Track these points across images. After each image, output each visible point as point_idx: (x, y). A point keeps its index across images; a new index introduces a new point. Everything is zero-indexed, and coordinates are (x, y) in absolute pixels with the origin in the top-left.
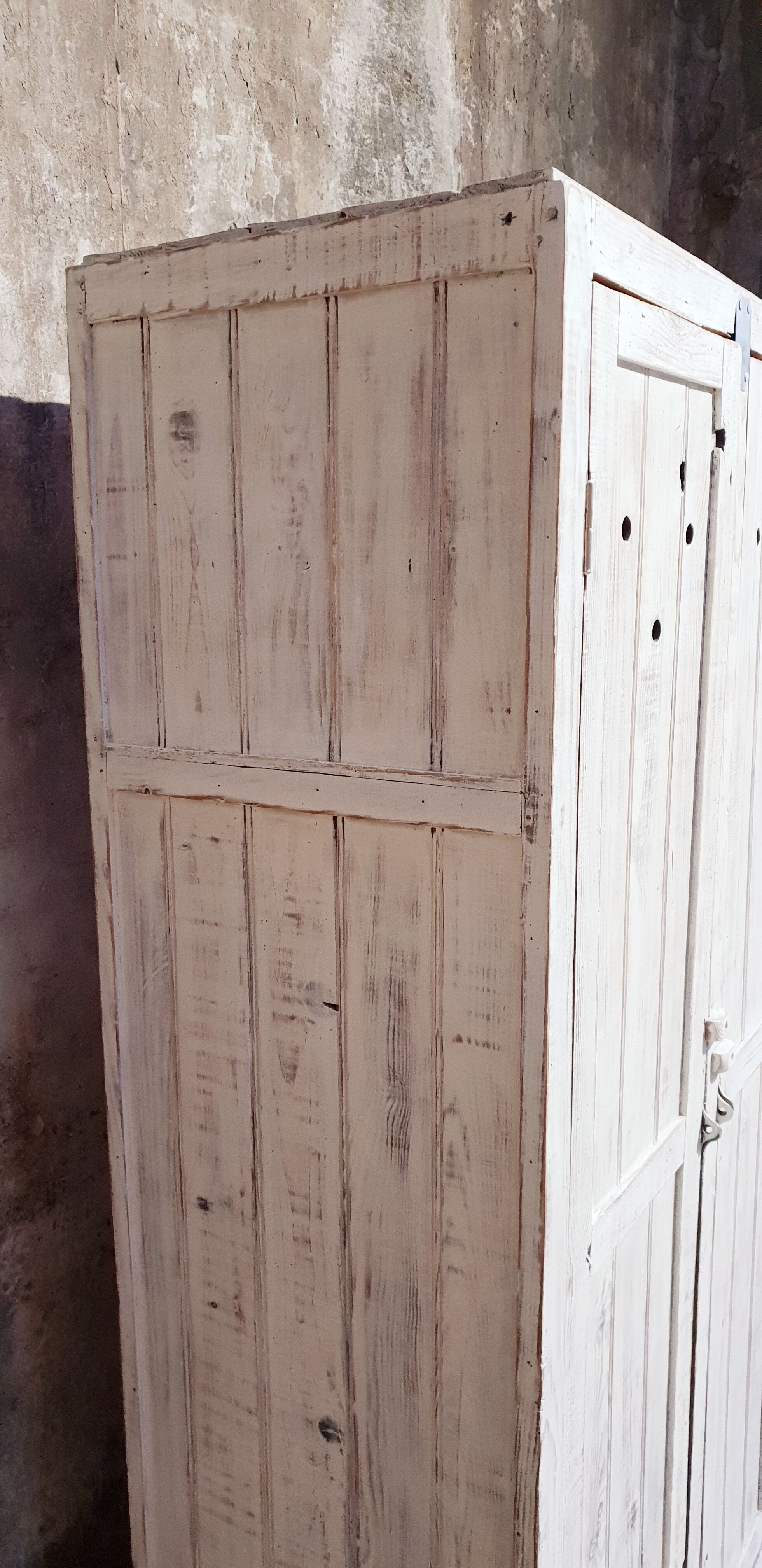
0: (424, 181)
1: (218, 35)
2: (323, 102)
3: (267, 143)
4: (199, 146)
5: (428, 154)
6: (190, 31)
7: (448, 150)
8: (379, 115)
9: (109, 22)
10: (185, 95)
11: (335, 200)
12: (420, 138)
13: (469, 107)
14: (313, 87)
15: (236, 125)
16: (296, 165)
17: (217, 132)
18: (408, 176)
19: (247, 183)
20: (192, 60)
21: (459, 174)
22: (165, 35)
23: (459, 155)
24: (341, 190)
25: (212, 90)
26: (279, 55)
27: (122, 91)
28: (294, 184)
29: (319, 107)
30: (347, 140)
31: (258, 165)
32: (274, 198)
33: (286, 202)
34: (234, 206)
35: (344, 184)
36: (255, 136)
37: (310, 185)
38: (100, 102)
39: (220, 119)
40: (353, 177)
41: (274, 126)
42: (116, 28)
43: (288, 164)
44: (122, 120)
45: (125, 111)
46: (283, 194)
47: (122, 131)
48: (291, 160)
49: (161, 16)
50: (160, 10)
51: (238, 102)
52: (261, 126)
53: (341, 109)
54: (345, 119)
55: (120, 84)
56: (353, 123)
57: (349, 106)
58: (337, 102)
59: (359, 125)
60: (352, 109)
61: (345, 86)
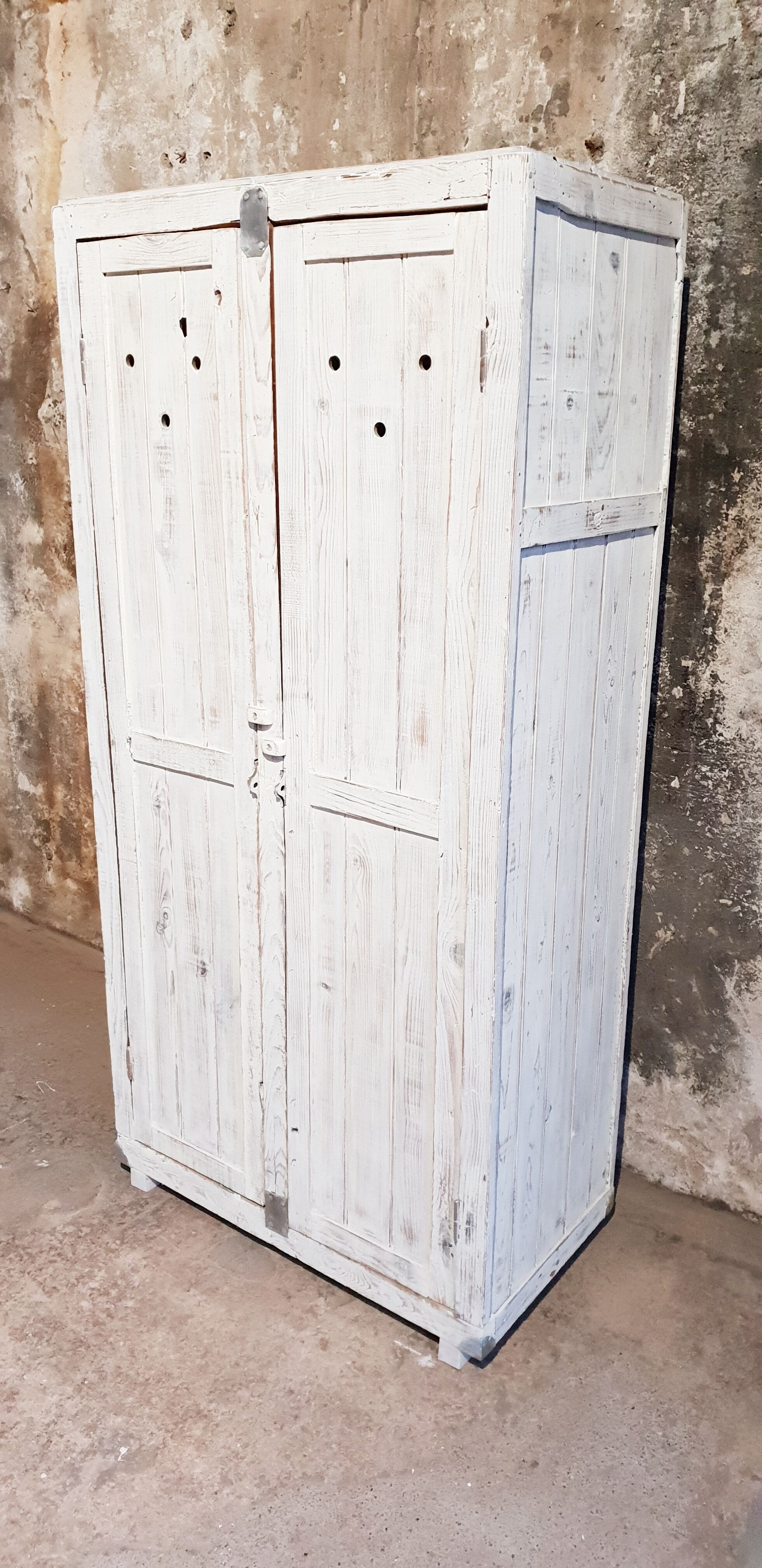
3: (543, 63)
4: (476, 99)
9: (413, 56)
10: (468, 69)
11: (621, 74)
15: (514, 66)
16: (573, 66)
17: (494, 81)
19: (518, 106)
20: (477, 41)
22: (454, 37)
24: (632, 60)
25: (494, 51)
27: (419, 94)
28: (568, 85)
30: (644, 11)
31: (531, 86)
32: (545, 105)
33: (558, 102)
34: (504, 128)
35: (635, 54)
36: (531, 65)
37: (589, 75)
38: (403, 109)
39: (498, 70)
40: (649, 41)
41: (552, 45)
42: (417, 56)
43: (564, 70)
44: (417, 112)
45: (419, 105)
46: (554, 98)
47: (416, 119)
48: (567, 67)
49: (453, 26)
50: (453, 22)
51: (517, 48)
52: (539, 53)
55: (417, 90)
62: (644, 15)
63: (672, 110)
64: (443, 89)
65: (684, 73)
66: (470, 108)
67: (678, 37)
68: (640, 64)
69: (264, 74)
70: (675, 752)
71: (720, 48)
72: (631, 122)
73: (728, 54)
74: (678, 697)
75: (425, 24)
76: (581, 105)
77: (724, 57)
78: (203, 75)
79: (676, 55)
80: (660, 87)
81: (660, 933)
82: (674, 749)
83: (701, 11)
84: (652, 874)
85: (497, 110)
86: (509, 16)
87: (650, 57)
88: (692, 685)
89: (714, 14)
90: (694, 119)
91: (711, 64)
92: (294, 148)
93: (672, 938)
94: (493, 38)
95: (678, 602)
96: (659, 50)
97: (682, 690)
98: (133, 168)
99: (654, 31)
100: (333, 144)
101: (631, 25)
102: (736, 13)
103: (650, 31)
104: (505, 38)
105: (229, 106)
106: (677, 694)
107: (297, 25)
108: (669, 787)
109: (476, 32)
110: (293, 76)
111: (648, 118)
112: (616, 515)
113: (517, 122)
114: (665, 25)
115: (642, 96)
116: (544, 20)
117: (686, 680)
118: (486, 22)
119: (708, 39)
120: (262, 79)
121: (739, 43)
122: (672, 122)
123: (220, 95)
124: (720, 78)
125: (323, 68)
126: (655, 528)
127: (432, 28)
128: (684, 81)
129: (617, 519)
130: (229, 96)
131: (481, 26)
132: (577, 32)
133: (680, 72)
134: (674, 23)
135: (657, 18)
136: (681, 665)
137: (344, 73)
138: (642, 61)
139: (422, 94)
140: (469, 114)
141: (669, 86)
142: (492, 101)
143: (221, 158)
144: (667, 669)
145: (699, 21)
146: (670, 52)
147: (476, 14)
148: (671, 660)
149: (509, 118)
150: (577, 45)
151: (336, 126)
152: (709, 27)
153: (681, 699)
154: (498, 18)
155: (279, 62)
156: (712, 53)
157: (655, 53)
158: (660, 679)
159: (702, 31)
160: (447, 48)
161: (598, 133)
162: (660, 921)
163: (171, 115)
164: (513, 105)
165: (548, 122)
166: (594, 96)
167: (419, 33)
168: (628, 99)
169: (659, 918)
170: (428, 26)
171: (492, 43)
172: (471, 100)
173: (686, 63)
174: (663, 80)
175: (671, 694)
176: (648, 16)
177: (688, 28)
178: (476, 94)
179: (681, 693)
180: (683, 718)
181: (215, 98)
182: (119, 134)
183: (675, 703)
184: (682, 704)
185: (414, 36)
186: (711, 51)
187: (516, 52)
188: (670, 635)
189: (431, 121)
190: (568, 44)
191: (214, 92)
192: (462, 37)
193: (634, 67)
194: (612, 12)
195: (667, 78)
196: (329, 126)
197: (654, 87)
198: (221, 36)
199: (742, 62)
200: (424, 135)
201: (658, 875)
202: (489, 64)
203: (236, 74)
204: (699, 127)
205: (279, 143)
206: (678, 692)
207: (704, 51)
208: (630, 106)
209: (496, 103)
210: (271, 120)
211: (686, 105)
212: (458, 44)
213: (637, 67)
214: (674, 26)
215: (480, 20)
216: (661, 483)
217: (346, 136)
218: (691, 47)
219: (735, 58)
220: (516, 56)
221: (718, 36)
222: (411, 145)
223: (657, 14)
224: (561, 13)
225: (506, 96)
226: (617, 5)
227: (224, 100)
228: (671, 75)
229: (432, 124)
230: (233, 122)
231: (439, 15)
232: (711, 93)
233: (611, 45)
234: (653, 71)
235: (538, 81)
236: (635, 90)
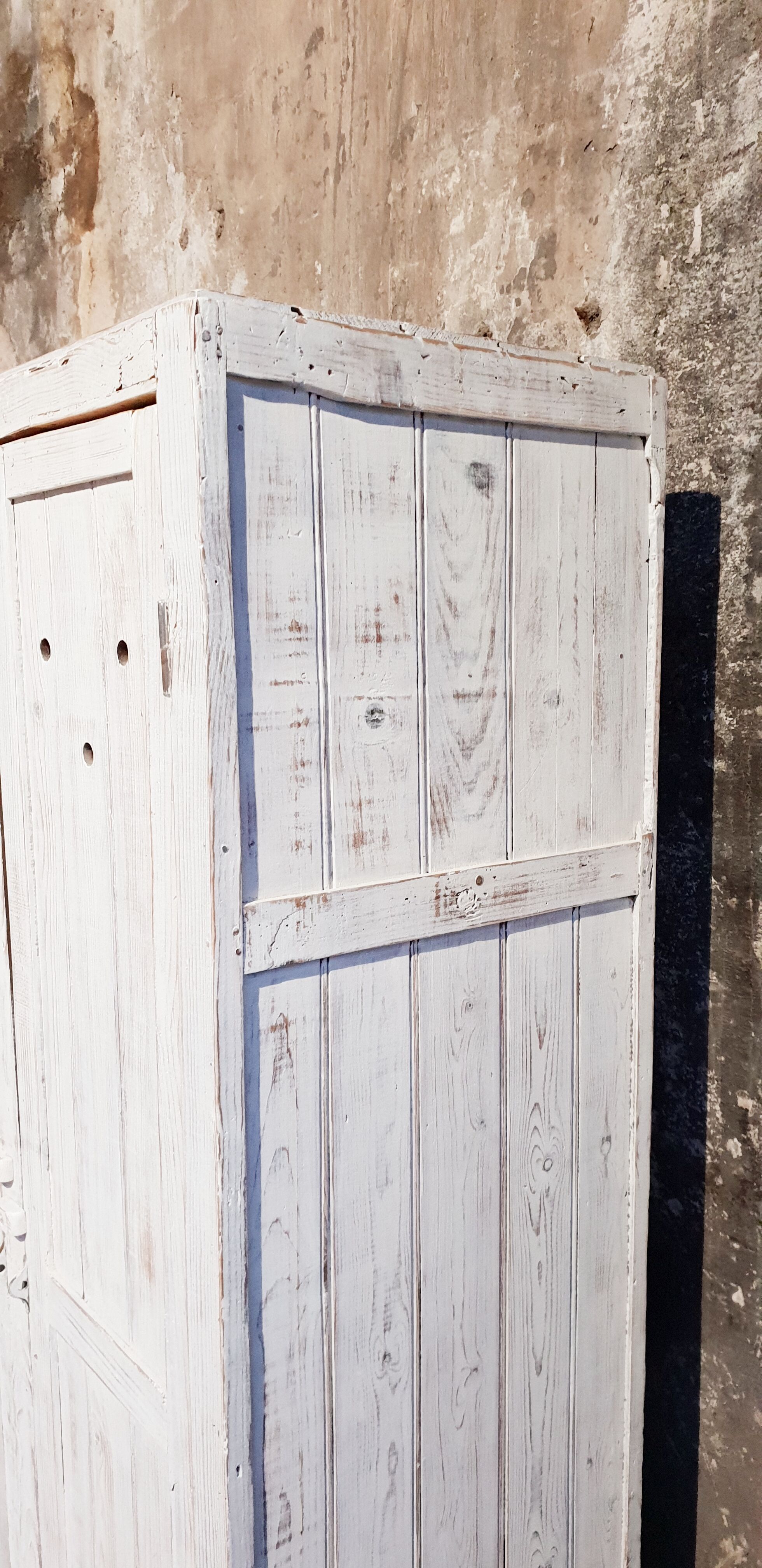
1: (481, 147)
2: (606, 101)
3: (525, 213)
8: (712, 28)
9: (386, 228)
11: (618, 211)
14: (590, 98)
15: (492, 221)
16: (560, 208)
17: (472, 245)
19: (499, 273)
20: (452, 196)
22: (427, 197)
24: (631, 189)
25: (471, 207)
26: (549, 102)
27: (392, 274)
28: (555, 235)
29: (597, 112)
30: (643, 117)
31: (512, 244)
32: (528, 267)
33: (543, 261)
34: (483, 307)
35: (635, 179)
36: (511, 216)
37: (579, 218)
38: (377, 296)
39: (475, 231)
40: (651, 157)
41: (534, 185)
42: (390, 228)
43: (549, 217)
44: (391, 297)
45: (393, 289)
46: (538, 257)
47: (391, 306)
48: (552, 210)
49: (426, 183)
50: (425, 178)
51: (496, 197)
52: (519, 200)
53: (638, 83)
54: (643, 92)
55: (390, 270)
56: (658, 84)
57: (651, 68)
58: (631, 80)
59: (669, 78)
60: (657, 67)
61: (647, 48)
62: (644, 123)
63: (685, 250)
64: (417, 264)
65: (699, 195)
66: (446, 284)
67: (689, 145)
68: (641, 192)
69: (249, 276)
70: (736, 1246)
71: (746, 148)
72: (633, 275)
73: (758, 156)
74: (735, 1156)
75: (397, 187)
76: (571, 260)
77: (753, 161)
79: (687, 171)
80: (669, 219)
81: (727, 1544)
82: (733, 1239)
83: (718, 101)
84: (712, 1439)
85: (475, 282)
86: (486, 157)
87: (654, 180)
88: (754, 1140)
89: (736, 101)
90: (715, 258)
91: (736, 176)
93: (745, 1559)
94: (469, 191)
95: (726, 1001)
96: (665, 169)
97: (740, 1145)
99: (658, 142)
101: (628, 140)
103: (653, 143)
104: (482, 188)
106: (733, 1150)
107: (277, 213)
108: (730, 1302)
109: (450, 186)
110: (273, 274)
111: (655, 264)
112: (520, 889)
113: (498, 293)
114: (671, 132)
115: (646, 237)
116: (524, 156)
117: (745, 1130)
118: (461, 171)
119: (729, 139)
120: (247, 280)
122: (685, 267)
124: (747, 193)
125: (300, 259)
126: (633, 898)
127: (403, 190)
128: (699, 206)
129: (523, 896)
131: (456, 177)
132: (562, 163)
133: (694, 195)
134: (683, 126)
135: (661, 124)
136: (736, 1104)
137: (320, 261)
138: (644, 188)
139: (396, 274)
140: (445, 293)
141: (681, 217)
142: (470, 271)
144: (717, 1107)
145: (715, 118)
146: (678, 169)
147: (450, 164)
148: (722, 1092)
149: (489, 291)
150: (564, 179)
152: (731, 122)
153: (740, 1160)
154: (473, 163)
155: (261, 260)
156: (736, 159)
157: (660, 173)
158: (708, 1120)
159: (722, 129)
160: (420, 212)
161: (592, 296)
162: (726, 1523)
164: (492, 272)
165: (532, 288)
166: (586, 247)
167: (391, 199)
168: (627, 244)
169: (724, 1517)
170: (400, 189)
171: (468, 196)
172: (447, 274)
173: (702, 179)
174: (672, 210)
175: (725, 1148)
176: (649, 123)
177: (701, 129)
178: (453, 264)
179: (740, 1150)
180: (744, 1192)
183: (732, 1165)
184: (741, 1169)
185: (386, 203)
186: (734, 156)
187: (494, 203)
188: (718, 1053)
189: (405, 307)
190: (552, 180)
192: (435, 194)
193: (634, 198)
194: (604, 126)
195: (677, 206)
197: (660, 222)
198: (213, 240)
201: (718, 1445)
202: (466, 223)
204: (722, 270)
206: (734, 1147)
207: (725, 158)
208: (630, 253)
209: (474, 272)
211: (704, 240)
212: (432, 205)
213: (637, 196)
214: (683, 131)
215: (454, 170)
216: (638, 826)
218: (706, 156)
220: (495, 206)
221: (743, 132)
223: (661, 118)
224: (544, 142)
225: (485, 262)
226: (609, 116)
228: (682, 202)
229: (407, 311)
231: (411, 172)
232: (737, 217)
233: (604, 173)
234: (658, 199)
235: (519, 237)
236: (636, 231)
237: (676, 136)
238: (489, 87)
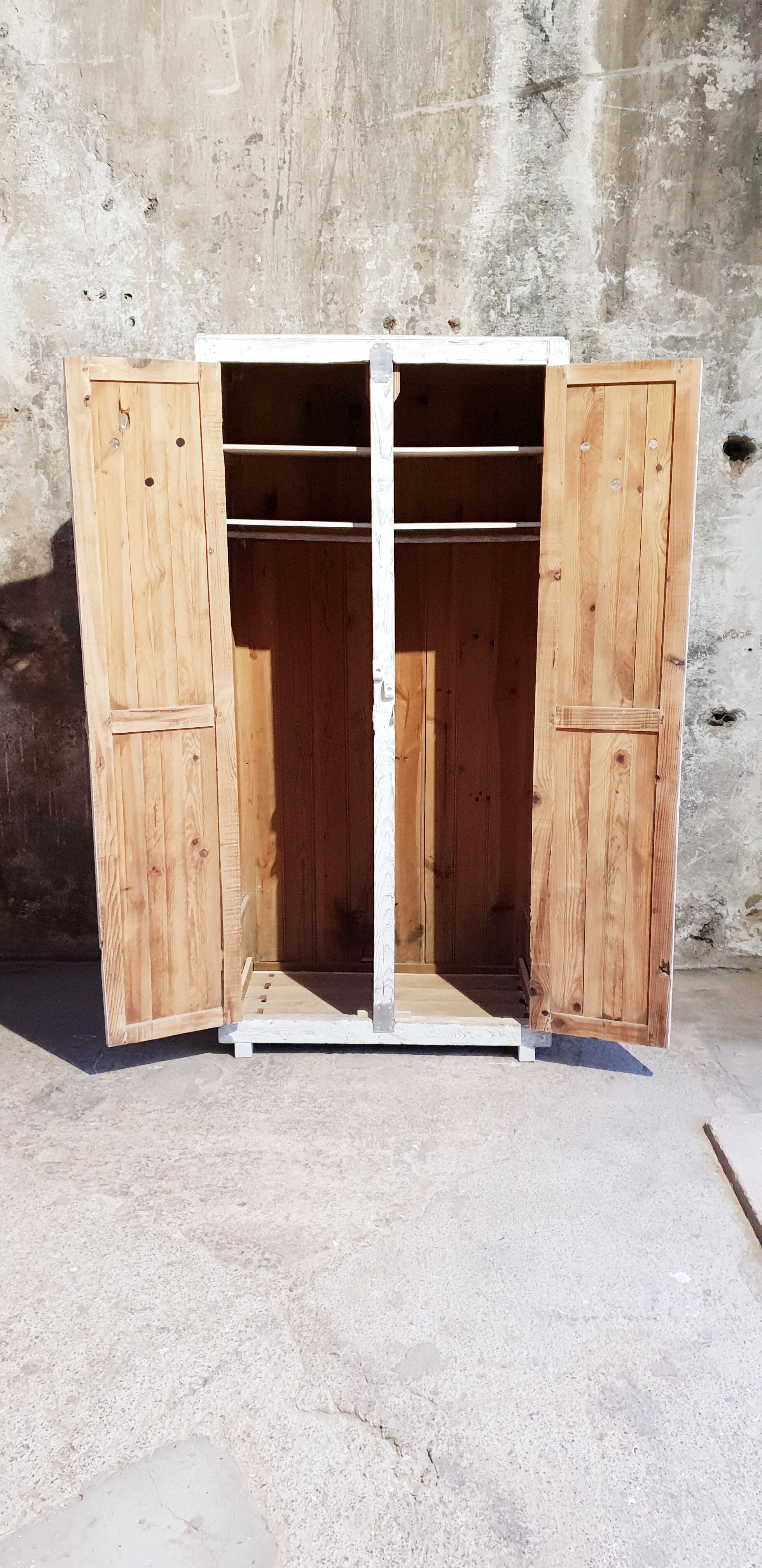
0: (557, 255)
1: (386, 235)
2: (462, 240)
3: (416, 272)
4: (368, 286)
5: (565, 238)
6: (367, 239)
7: (587, 231)
8: (513, 231)
9: (318, 253)
10: (361, 267)
11: (469, 285)
12: (555, 233)
13: (614, 199)
14: (453, 236)
15: (395, 270)
16: (437, 276)
17: (381, 277)
18: (540, 256)
20: (367, 251)
21: (598, 242)
22: (349, 247)
23: (597, 231)
24: (475, 279)
25: (380, 259)
26: (429, 229)
27: (323, 277)
28: (434, 286)
29: (458, 243)
30: (481, 253)
31: (408, 283)
32: (419, 296)
33: (428, 295)
34: (390, 306)
35: (478, 275)
36: (407, 271)
37: (448, 283)
38: (311, 285)
39: (384, 270)
40: (486, 270)
41: (422, 263)
42: (321, 254)
43: (431, 278)
44: (322, 289)
45: (324, 284)
46: (426, 292)
47: (322, 293)
48: (433, 275)
49: (348, 239)
50: (348, 237)
51: (397, 260)
52: (412, 265)
53: (478, 239)
54: (481, 243)
55: (322, 275)
56: (488, 243)
57: (485, 235)
58: (475, 237)
59: (494, 243)
60: (487, 236)
61: (482, 227)
62: (481, 255)
63: (503, 309)
64: (343, 277)
65: (509, 291)
66: (364, 290)
67: (503, 271)
69: (186, 246)
71: (529, 280)
72: (477, 314)
73: (534, 284)
75: (326, 235)
76: (444, 299)
77: (532, 285)
78: (124, 239)
79: (503, 280)
80: (495, 296)
83: (516, 259)
85: (384, 295)
86: (390, 240)
87: (487, 278)
90: (517, 316)
91: (525, 289)
92: (215, 300)
94: (379, 252)
96: (492, 276)
98: (48, 298)
99: (489, 265)
100: (251, 301)
101: (474, 259)
102: (538, 264)
103: (486, 265)
104: (387, 253)
105: (151, 264)
107: (218, 218)
109: (365, 246)
110: (213, 251)
111: (488, 312)
113: (400, 304)
114: (495, 263)
115: (483, 299)
116: (414, 247)
118: (373, 241)
119: (522, 274)
120: (183, 249)
121: (540, 279)
122: (503, 316)
123: (142, 255)
124: (531, 296)
125: (241, 250)
127: (332, 239)
128: (509, 295)
130: (151, 257)
131: (369, 243)
132: (438, 257)
133: (506, 290)
134: (501, 263)
135: (490, 258)
137: (260, 255)
138: (482, 280)
139: (326, 277)
140: (363, 295)
141: (500, 296)
142: (380, 289)
143: (144, 299)
145: (515, 264)
146: (499, 278)
147: (366, 236)
149: (393, 301)
150: (439, 265)
151: (253, 289)
152: (522, 268)
154: (381, 240)
155: (199, 240)
156: (525, 282)
157: (490, 277)
159: (518, 269)
160: (344, 252)
161: (456, 316)
163: (91, 263)
164: (395, 293)
165: (421, 306)
166: (452, 295)
167: (321, 240)
168: (474, 300)
170: (329, 237)
171: (378, 254)
172: (364, 286)
173: (510, 285)
174: (496, 292)
176: (484, 256)
177: (510, 267)
178: (368, 283)
181: (137, 256)
182: (33, 271)
185: (318, 241)
187: (396, 262)
189: (334, 295)
190: (432, 263)
191: (136, 252)
192: (355, 247)
193: (477, 283)
194: (461, 250)
195: (499, 292)
196: (248, 288)
197: (490, 295)
198: (142, 215)
199: (543, 289)
200: (328, 303)
202: (376, 266)
203: (159, 242)
204: (520, 321)
205: (200, 295)
207: (520, 281)
208: (476, 304)
209: (383, 290)
210: (193, 279)
211: (511, 308)
212: (353, 251)
213: (479, 282)
214: (501, 265)
217: (262, 297)
218: (512, 277)
219: (538, 287)
221: (528, 274)
222: (318, 309)
223: (490, 256)
224: (426, 245)
225: (390, 287)
226: (464, 247)
227: (145, 259)
228: (501, 291)
229: (335, 298)
230: (155, 276)
231: (337, 231)
232: (526, 303)
233: (461, 268)
234: (489, 286)
235: (412, 281)
236: (479, 295)
237: (498, 266)
238: (391, 210)
